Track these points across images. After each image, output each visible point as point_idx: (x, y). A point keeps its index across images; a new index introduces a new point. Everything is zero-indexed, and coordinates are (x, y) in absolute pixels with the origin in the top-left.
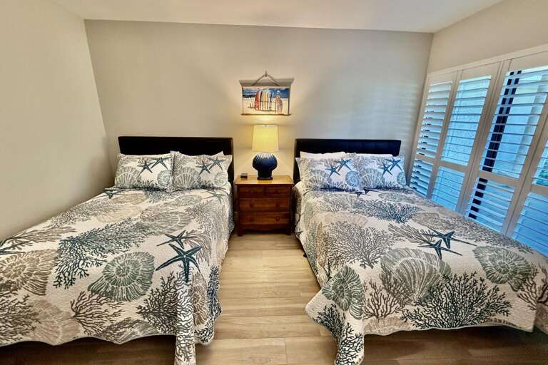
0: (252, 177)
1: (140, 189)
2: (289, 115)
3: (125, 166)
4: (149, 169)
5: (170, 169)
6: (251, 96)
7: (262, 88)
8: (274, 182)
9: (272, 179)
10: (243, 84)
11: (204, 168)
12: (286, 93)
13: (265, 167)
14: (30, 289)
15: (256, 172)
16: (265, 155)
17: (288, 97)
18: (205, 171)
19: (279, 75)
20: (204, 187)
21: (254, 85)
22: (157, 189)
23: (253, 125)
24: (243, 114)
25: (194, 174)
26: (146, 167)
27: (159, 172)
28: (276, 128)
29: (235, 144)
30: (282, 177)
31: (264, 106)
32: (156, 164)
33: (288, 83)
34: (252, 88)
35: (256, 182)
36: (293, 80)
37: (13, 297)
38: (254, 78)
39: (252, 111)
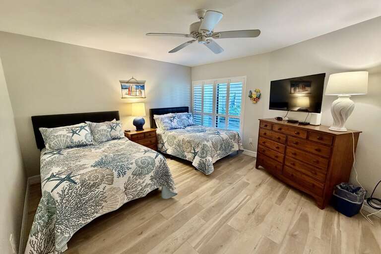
0: (133, 131)
1: (72, 147)
2: (145, 98)
3: (56, 134)
4: (77, 134)
5: (90, 132)
6: (126, 88)
7: (131, 85)
8: (144, 131)
9: (143, 130)
10: (121, 82)
11: (112, 128)
12: (143, 87)
13: (139, 125)
14: (106, 183)
15: (135, 128)
16: (139, 118)
17: (144, 89)
18: (113, 130)
19: (139, 78)
20: (114, 139)
21: (127, 83)
22: (86, 145)
23: (131, 103)
24: (122, 98)
25: (107, 132)
26: (74, 133)
27: (85, 135)
28: (143, 104)
29: (120, 114)
30: (146, 128)
31: (134, 94)
32: (81, 130)
33: (144, 83)
34: (127, 84)
35: (136, 132)
36: (145, 81)
37: (97, 190)
38: (127, 79)
39: (127, 96)
